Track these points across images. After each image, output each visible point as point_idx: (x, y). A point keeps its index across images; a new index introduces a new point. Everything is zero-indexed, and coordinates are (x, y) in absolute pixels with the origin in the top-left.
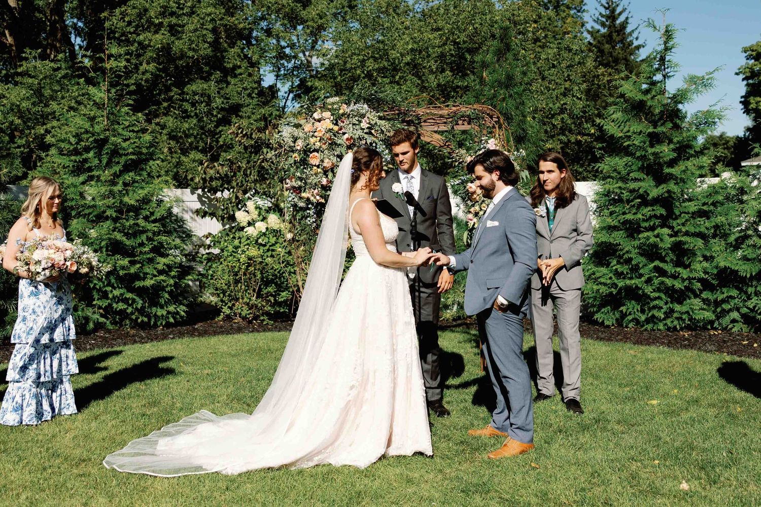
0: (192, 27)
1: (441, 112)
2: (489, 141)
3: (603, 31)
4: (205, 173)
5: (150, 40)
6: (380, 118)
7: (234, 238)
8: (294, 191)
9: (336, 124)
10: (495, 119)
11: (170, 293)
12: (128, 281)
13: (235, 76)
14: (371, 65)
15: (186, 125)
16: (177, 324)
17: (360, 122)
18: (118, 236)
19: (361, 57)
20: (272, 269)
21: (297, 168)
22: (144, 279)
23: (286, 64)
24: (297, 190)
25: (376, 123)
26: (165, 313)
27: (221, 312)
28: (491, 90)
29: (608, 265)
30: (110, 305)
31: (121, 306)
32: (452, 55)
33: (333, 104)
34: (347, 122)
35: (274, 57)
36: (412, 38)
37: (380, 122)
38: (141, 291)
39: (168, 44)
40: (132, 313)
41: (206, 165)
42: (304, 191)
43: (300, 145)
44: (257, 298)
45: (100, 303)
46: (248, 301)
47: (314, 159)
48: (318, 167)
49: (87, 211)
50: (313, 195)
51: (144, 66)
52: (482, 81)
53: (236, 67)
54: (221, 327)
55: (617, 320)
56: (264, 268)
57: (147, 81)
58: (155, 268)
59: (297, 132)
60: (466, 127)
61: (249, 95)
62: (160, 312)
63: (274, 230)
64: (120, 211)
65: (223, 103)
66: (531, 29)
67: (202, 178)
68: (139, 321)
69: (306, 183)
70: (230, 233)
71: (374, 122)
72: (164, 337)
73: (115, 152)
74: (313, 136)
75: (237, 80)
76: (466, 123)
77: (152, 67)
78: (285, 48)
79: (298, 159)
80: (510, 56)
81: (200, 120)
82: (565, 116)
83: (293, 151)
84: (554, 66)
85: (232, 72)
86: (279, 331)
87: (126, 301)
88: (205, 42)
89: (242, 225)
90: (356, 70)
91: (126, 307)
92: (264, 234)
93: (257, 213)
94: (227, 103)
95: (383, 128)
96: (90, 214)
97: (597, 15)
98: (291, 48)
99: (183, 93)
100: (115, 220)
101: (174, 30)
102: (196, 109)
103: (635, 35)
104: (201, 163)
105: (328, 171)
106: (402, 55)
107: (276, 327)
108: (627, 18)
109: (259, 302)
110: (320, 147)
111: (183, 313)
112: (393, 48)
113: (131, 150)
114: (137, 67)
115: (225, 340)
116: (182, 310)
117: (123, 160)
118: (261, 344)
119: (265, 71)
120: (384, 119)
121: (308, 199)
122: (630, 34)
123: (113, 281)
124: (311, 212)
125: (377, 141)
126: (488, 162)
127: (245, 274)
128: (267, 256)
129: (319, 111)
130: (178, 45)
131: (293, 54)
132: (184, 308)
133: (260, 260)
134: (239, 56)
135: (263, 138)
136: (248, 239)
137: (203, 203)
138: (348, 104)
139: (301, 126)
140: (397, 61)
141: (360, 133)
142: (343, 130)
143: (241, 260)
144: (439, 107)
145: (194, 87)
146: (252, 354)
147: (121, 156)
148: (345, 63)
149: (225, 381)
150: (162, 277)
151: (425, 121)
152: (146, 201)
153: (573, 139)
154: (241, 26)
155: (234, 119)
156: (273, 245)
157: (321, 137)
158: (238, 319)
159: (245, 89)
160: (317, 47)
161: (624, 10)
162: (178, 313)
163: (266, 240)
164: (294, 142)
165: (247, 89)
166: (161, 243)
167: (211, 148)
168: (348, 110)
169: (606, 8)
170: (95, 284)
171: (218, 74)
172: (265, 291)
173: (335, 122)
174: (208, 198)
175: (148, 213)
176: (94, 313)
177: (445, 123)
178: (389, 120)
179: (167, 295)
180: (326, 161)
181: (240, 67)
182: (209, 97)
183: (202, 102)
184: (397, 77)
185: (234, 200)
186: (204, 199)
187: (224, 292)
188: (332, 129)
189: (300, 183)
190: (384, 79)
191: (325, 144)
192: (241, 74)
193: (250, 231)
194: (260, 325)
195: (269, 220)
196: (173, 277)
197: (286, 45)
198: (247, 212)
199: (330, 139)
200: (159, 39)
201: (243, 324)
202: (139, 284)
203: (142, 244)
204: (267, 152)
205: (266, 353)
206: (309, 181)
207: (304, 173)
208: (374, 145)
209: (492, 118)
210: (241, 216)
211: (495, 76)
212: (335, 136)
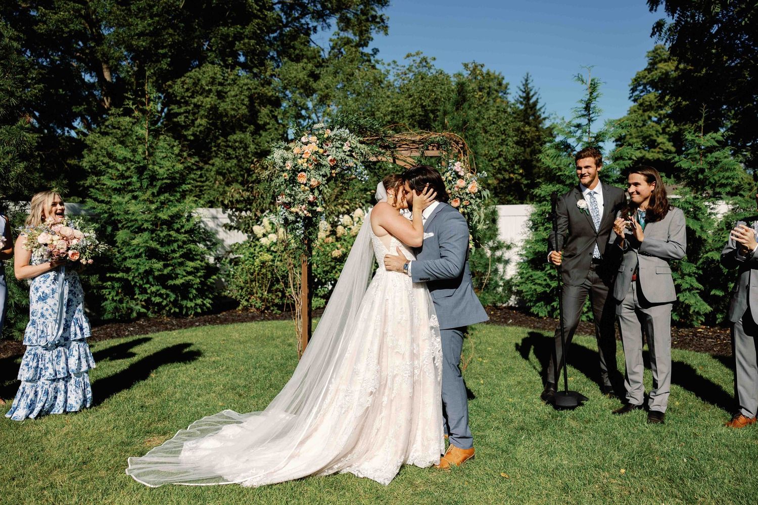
0: (233, 93)
1: (413, 138)
2: (456, 164)
3: (522, 107)
4: (232, 197)
5: (202, 102)
6: (361, 142)
7: (251, 246)
8: (285, 207)
9: (322, 148)
10: (460, 146)
11: (197, 289)
12: (162, 280)
13: (266, 130)
15: (229, 165)
16: (203, 313)
17: (343, 145)
18: (154, 245)
20: (280, 270)
21: (287, 185)
22: (176, 277)
23: (302, 122)
24: (287, 205)
25: (356, 147)
26: (193, 305)
27: (240, 304)
29: (542, 269)
30: (149, 299)
31: (157, 300)
32: (420, 115)
33: (319, 129)
34: (330, 145)
37: (359, 145)
38: (174, 288)
39: (215, 105)
40: (167, 305)
42: (294, 206)
43: (289, 165)
44: (268, 293)
45: (140, 297)
46: (261, 295)
47: (302, 178)
48: (305, 185)
49: (129, 224)
50: (301, 210)
51: (199, 121)
52: (444, 126)
53: (266, 124)
54: (239, 316)
55: (548, 312)
56: (274, 270)
57: (200, 132)
58: (185, 270)
59: (286, 154)
60: (435, 153)
62: (190, 304)
63: (283, 241)
64: (154, 224)
66: (477, 96)
67: (230, 201)
68: (172, 311)
69: (295, 199)
71: (355, 145)
72: (192, 324)
73: (153, 178)
74: (301, 157)
76: (435, 149)
77: (204, 122)
79: (287, 178)
80: (466, 105)
81: (239, 161)
82: (501, 159)
83: (283, 171)
84: (494, 123)
85: (263, 127)
86: (284, 319)
87: (161, 295)
88: (243, 104)
89: (258, 236)
91: (161, 300)
92: (276, 244)
93: (270, 227)
95: (362, 152)
96: (132, 226)
97: (518, 96)
99: (227, 141)
100: (152, 231)
101: (221, 95)
102: (236, 153)
103: (542, 110)
105: (314, 189)
106: (385, 115)
107: (282, 316)
108: (538, 99)
109: (271, 296)
110: (307, 167)
111: (208, 305)
112: (378, 110)
113: (165, 176)
114: (193, 121)
116: (208, 302)
117: (159, 183)
120: (364, 144)
121: (297, 213)
122: (539, 110)
123: (151, 279)
124: (300, 225)
125: (357, 162)
127: (259, 275)
128: (277, 261)
129: (306, 135)
130: (223, 106)
132: (210, 301)
133: (270, 263)
134: (268, 116)
136: (262, 247)
137: (232, 220)
138: (332, 130)
139: (290, 148)
141: (342, 155)
142: (328, 153)
143: (256, 264)
144: (412, 134)
145: (235, 137)
147: (158, 179)
150: (190, 277)
151: (400, 147)
152: (177, 216)
153: (507, 177)
154: (270, 94)
157: (308, 159)
158: (253, 310)
161: (535, 93)
162: (204, 304)
163: (277, 248)
164: (284, 163)
166: (190, 250)
168: (332, 135)
169: (524, 92)
170: (136, 282)
171: (252, 128)
172: (275, 288)
173: (320, 146)
174: (236, 216)
175: (179, 226)
176: (137, 304)
177: (417, 148)
178: (367, 144)
179: (194, 292)
180: (312, 180)
181: (269, 124)
182: (246, 144)
183: (240, 148)
185: (254, 218)
186: (232, 217)
187: (242, 288)
188: (318, 152)
189: (289, 199)
191: (311, 164)
192: (270, 129)
193: (264, 241)
194: (270, 314)
195: (279, 233)
196: (200, 277)
198: (263, 226)
199: (316, 161)
200: (208, 101)
201: (257, 313)
202: (171, 282)
203: (174, 251)
206: (297, 198)
207: (293, 190)
208: (355, 166)
209: (458, 144)
210: (258, 230)
211: (454, 122)
212: (320, 158)
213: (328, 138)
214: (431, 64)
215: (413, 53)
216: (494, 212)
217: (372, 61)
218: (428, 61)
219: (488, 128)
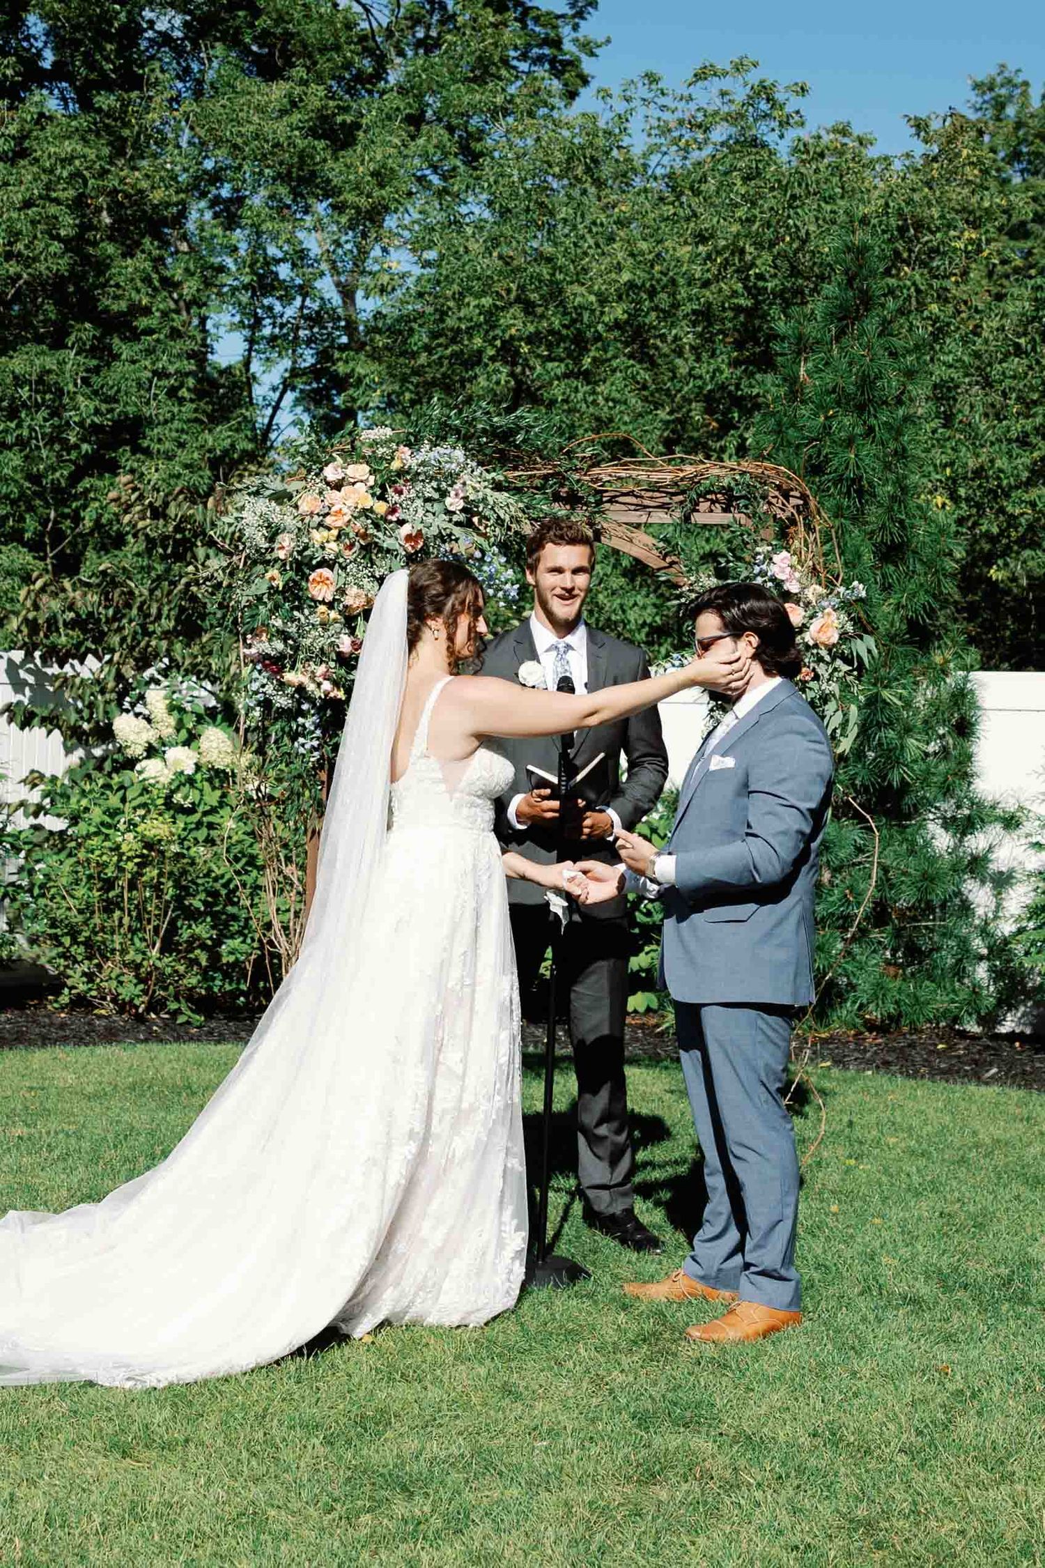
1: (655, 477)
2: (776, 558)
4: (36, 607)
6: (498, 487)
7: (107, 786)
8: (265, 666)
9: (382, 497)
10: (793, 501)
13: (135, 336)
14: (514, 323)
17: (444, 494)
19: (487, 301)
20: (207, 875)
21: (277, 607)
23: (278, 308)
24: (275, 664)
25: (484, 500)
27: (64, 985)
28: (816, 415)
33: (375, 444)
34: (409, 492)
35: (246, 287)
36: (632, 255)
37: (492, 496)
41: (39, 584)
42: (293, 668)
43: (286, 546)
44: (162, 951)
46: (139, 958)
47: (321, 586)
48: (330, 606)
50: (313, 679)
52: (795, 391)
53: (137, 311)
54: (63, 1026)
56: (184, 872)
59: (277, 513)
60: (719, 518)
61: (172, 393)
63: (218, 772)
65: (97, 411)
66: (960, 245)
67: (26, 620)
69: (296, 647)
70: (95, 774)
71: (481, 495)
74: (320, 525)
75: (137, 347)
76: (718, 508)
78: (278, 261)
79: (279, 583)
81: (31, 456)
83: (267, 563)
85: (124, 324)
86: (218, 1042)
88: (53, 238)
89: (129, 753)
90: (471, 337)
92: (191, 781)
93: (172, 721)
94: (111, 411)
95: (501, 513)
98: (294, 265)
102: (19, 426)
104: (27, 579)
105: (355, 617)
106: (603, 300)
107: (210, 1033)
109: (168, 964)
110: (338, 555)
112: (578, 278)
115: (72, 1058)
118: (166, 1071)
119: (217, 326)
120: (507, 489)
121: (301, 689)
124: (309, 723)
125: (485, 545)
126: (735, 611)
127: (132, 886)
128: (196, 842)
129: (340, 460)
131: (298, 281)
133: (175, 848)
134: (147, 280)
135: (199, 518)
136: (145, 790)
137: (18, 685)
138: (415, 445)
139: (290, 497)
140: (586, 315)
141: (441, 521)
142: (400, 514)
143: (124, 848)
144: (653, 464)
145: (17, 364)
146: (142, 1095)
148: (443, 314)
149: (64, 1158)
151: (612, 500)
154: (157, 196)
155: (126, 457)
156: (213, 811)
157: (341, 530)
158: (107, 1009)
159: (161, 374)
160: (370, 265)
163: (194, 796)
164: (271, 539)
165: (168, 376)
167: (58, 536)
168: (413, 463)
171: (86, 331)
172: (185, 934)
173: (378, 491)
177: (666, 505)
178: (518, 491)
180: (353, 591)
181: (147, 311)
182: (60, 392)
183: (38, 407)
184: (587, 361)
185: (111, 685)
186: (23, 674)
187: (74, 933)
188: (371, 510)
189: (280, 646)
190: (550, 365)
191: (351, 546)
192: (149, 331)
193: (152, 769)
194: (168, 1024)
195: (204, 743)
197: (280, 255)
198: (148, 720)
199: (365, 536)
201: (122, 1020)
204: (208, 557)
205: (179, 1094)
206: (306, 642)
207: (293, 620)
208: (478, 554)
209: (786, 496)
210: (128, 729)
211: (829, 377)
212: (377, 527)
213: (401, 473)
214: (789, 109)
215: (723, 64)
216: (961, 697)
217: (567, 46)
218: (780, 96)
219: (995, 371)
